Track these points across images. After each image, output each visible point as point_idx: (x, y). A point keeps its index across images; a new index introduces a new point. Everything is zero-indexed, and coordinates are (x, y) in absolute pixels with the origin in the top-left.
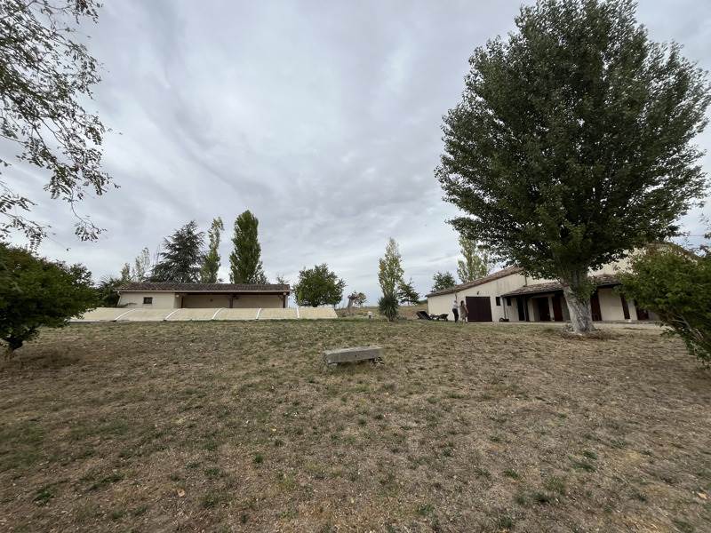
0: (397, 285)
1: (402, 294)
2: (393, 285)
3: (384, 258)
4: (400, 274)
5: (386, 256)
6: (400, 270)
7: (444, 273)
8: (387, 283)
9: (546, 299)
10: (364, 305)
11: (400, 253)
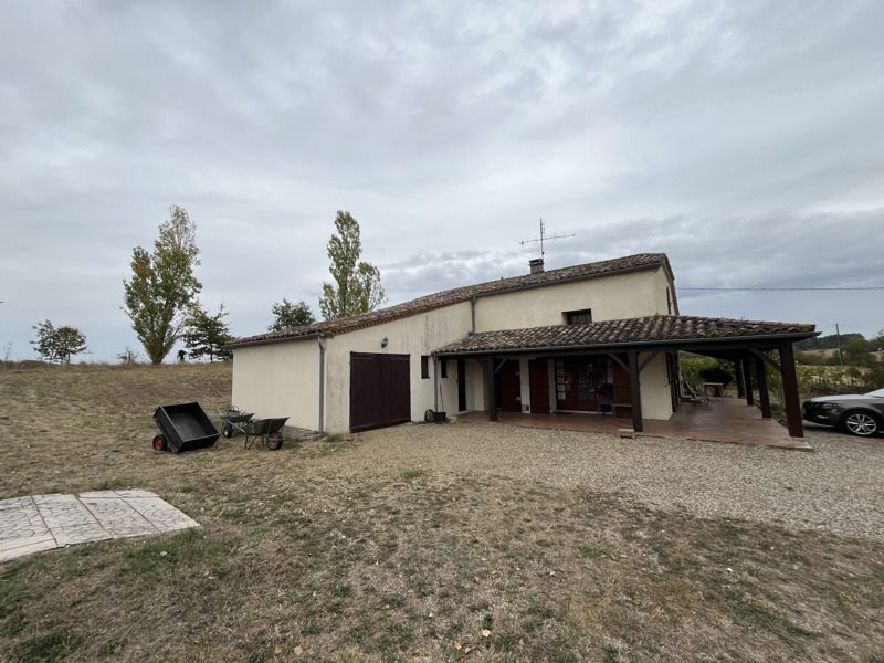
0: (179, 317)
1: (196, 337)
2: (168, 316)
3: (151, 250)
4: (189, 291)
5: (158, 245)
6: (189, 280)
7: (295, 302)
8: (152, 310)
9: (515, 366)
10: (75, 359)
11: (197, 244)
